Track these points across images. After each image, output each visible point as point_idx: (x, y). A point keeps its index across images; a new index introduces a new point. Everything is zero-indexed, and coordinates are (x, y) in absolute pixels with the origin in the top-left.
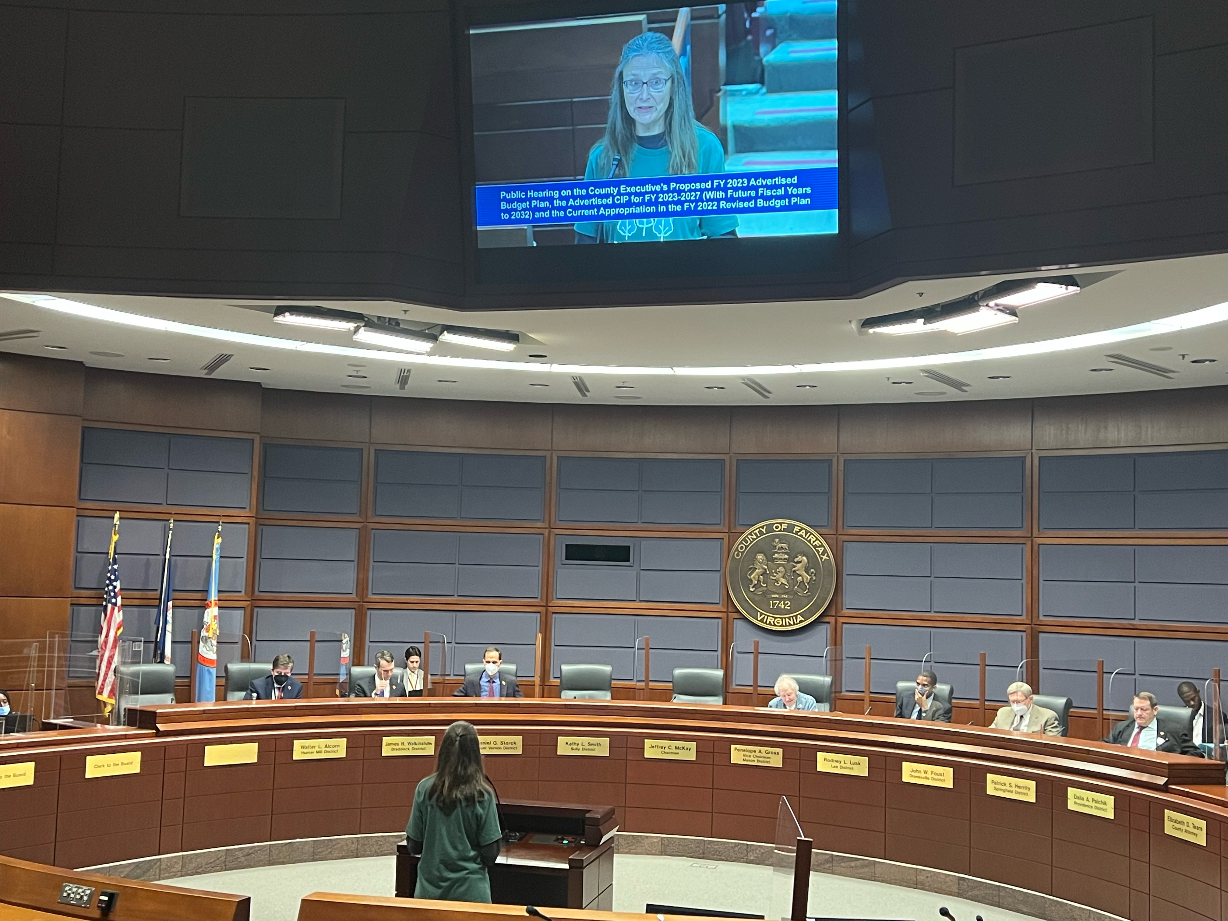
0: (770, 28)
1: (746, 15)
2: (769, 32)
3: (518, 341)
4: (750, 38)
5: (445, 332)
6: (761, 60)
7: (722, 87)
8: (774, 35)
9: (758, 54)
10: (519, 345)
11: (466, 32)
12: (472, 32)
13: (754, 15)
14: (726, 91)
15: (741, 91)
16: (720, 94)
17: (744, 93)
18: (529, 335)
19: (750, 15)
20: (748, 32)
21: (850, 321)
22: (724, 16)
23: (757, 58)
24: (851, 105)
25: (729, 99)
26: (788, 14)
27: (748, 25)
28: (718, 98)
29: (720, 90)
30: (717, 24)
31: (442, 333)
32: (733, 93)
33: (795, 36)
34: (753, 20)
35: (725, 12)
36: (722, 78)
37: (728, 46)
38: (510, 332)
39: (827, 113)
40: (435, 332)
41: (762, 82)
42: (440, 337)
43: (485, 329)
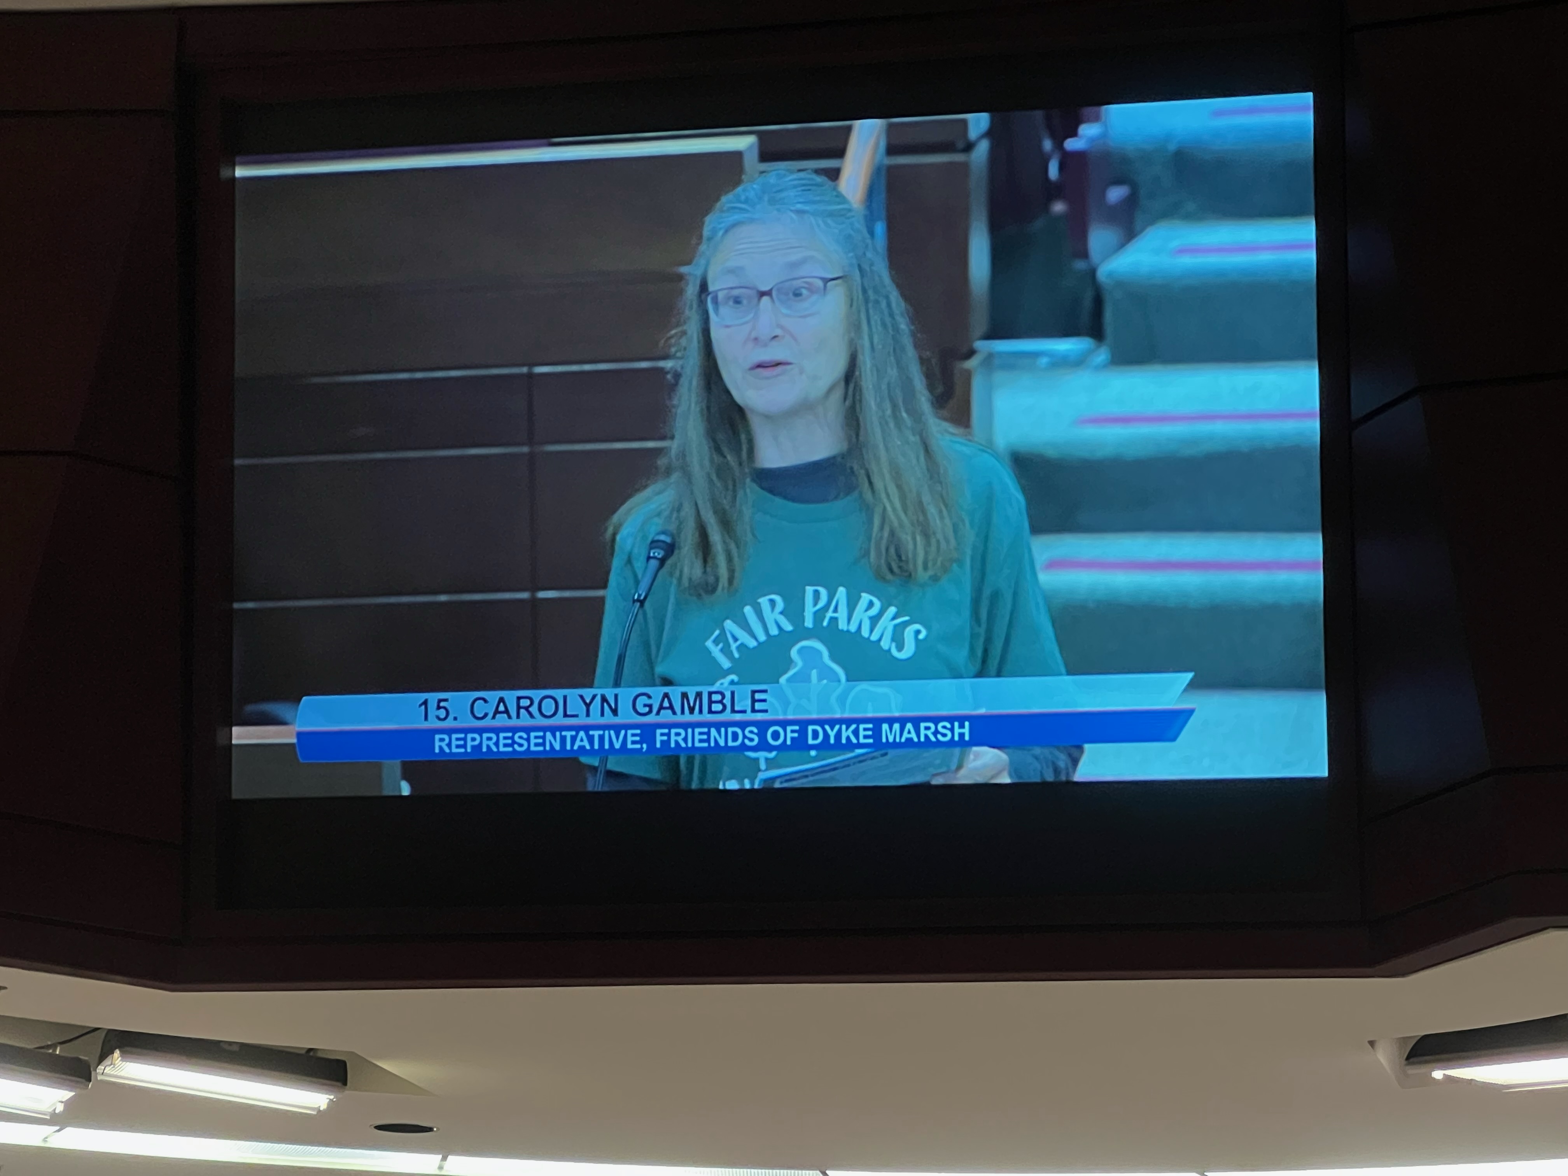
0: (1118, 181)
1: (1048, 145)
2: (1116, 194)
3: (345, 1083)
4: (1059, 207)
5: (117, 1053)
6: (1092, 273)
7: (979, 345)
8: (1131, 203)
9: (1084, 254)
10: (348, 1093)
11: (225, 173)
12: (240, 172)
13: (1071, 144)
14: (990, 356)
15: (1036, 355)
16: (972, 364)
17: (1044, 361)
18: (379, 1064)
19: (1059, 144)
20: (1054, 191)
21: (1372, 1043)
22: (983, 148)
23: (1080, 265)
24: (1358, 410)
25: (999, 376)
26: (1172, 147)
27: (1053, 171)
28: (968, 376)
29: (971, 353)
30: (964, 167)
31: (104, 1055)
32: (1013, 362)
33: (1191, 206)
34: (1069, 160)
35: (989, 134)
36: (979, 320)
37: (995, 228)
38: (320, 1055)
39: (1289, 427)
40: (82, 1051)
41: (1096, 332)
42: (100, 1068)
43: (243, 1045)
